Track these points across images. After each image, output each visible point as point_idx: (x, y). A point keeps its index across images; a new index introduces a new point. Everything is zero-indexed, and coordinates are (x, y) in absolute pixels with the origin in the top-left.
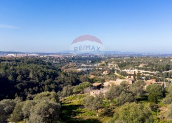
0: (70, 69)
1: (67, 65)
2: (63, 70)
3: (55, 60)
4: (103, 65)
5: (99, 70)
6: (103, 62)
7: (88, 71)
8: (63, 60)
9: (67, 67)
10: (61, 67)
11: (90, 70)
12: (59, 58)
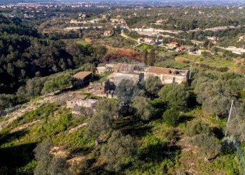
0: (53, 28)
1: (47, 22)
2: (42, 29)
3: (28, 13)
4: (104, 21)
5: (97, 29)
6: (104, 17)
7: (81, 30)
8: (41, 13)
9: (49, 25)
10: (38, 24)
11: (84, 29)
12: (34, 9)
